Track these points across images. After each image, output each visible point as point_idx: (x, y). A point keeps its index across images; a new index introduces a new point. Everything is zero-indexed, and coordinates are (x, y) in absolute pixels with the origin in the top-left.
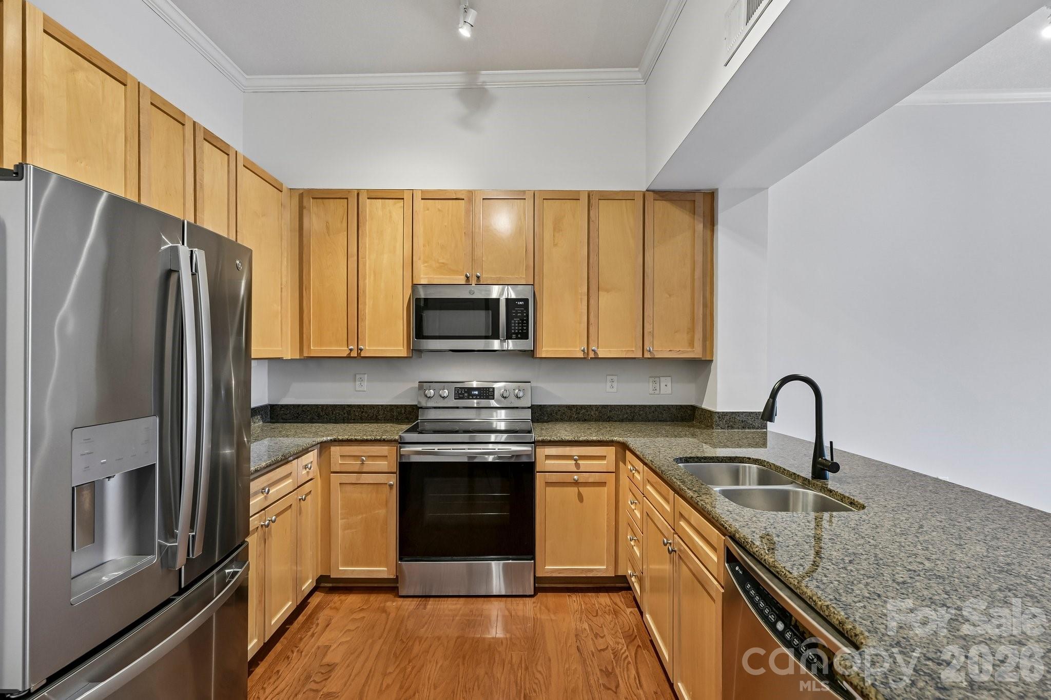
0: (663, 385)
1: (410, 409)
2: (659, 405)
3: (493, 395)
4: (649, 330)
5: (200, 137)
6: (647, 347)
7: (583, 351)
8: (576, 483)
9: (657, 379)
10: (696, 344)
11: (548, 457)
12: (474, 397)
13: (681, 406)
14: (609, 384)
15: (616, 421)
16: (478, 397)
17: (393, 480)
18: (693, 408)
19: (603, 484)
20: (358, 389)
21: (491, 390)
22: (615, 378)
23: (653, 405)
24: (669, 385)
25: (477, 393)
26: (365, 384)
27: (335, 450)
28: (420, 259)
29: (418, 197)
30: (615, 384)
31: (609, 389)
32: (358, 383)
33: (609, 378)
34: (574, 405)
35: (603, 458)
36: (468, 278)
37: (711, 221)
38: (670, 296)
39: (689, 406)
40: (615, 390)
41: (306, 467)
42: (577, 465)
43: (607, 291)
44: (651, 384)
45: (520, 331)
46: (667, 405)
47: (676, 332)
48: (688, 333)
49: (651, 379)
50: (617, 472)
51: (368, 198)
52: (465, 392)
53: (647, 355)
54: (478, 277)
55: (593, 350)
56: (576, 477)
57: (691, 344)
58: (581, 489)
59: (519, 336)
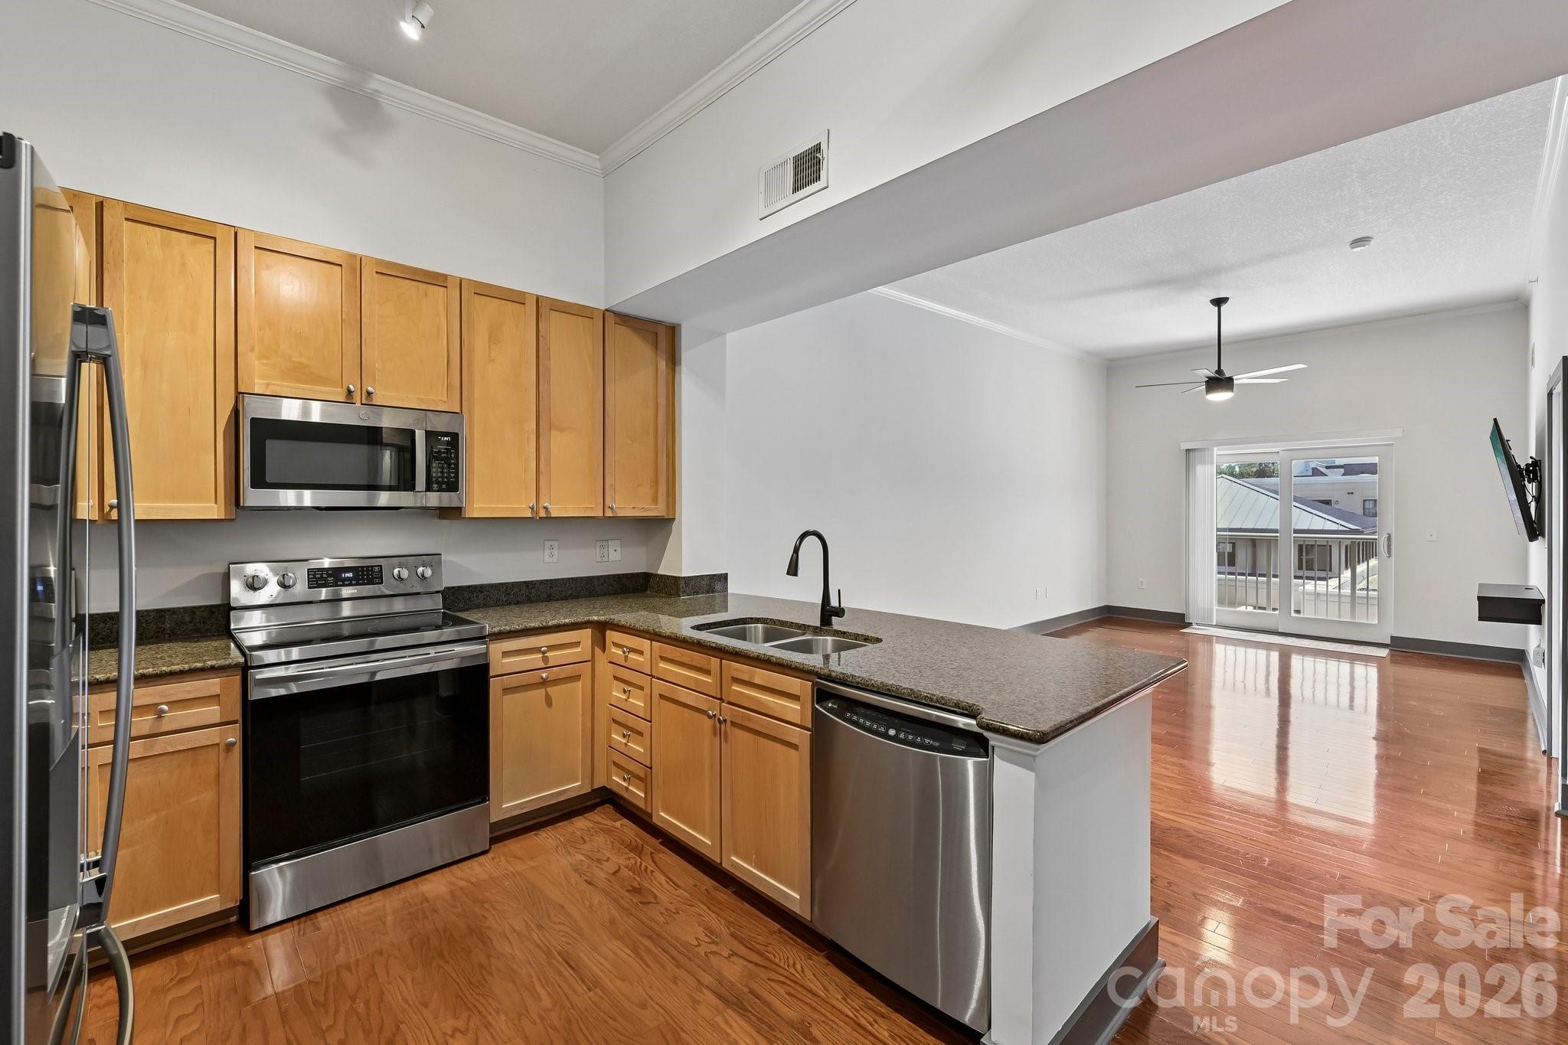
0: (611, 551)
2: (609, 575)
3: (381, 577)
4: (611, 483)
6: (608, 503)
7: (532, 508)
8: (544, 683)
9: (605, 543)
10: (660, 500)
11: (506, 654)
12: (347, 583)
13: (632, 574)
14: (547, 552)
15: (558, 600)
16: (354, 582)
17: (233, 735)
18: (647, 576)
19: (577, 677)
21: (377, 569)
22: (555, 544)
23: (601, 576)
24: (619, 550)
25: (350, 575)
28: (252, 350)
29: (247, 241)
30: (555, 552)
31: (547, 559)
33: (548, 544)
34: (502, 584)
35: (577, 644)
36: (349, 392)
37: (673, 360)
38: (633, 441)
39: (640, 573)
40: (555, 559)
42: (545, 659)
43: (561, 430)
44: (598, 550)
45: (445, 480)
46: (618, 575)
47: (640, 485)
48: (651, 488)
49: (598, 544)
50: (593, 660)
51: (124, 220)
52: (329, 575)
53: (609, 513)
54: (369, 394)
55: (544, 508)
56: (544, 675)
57: (655, 500)
58: (551, 690)
59: (444, 486)
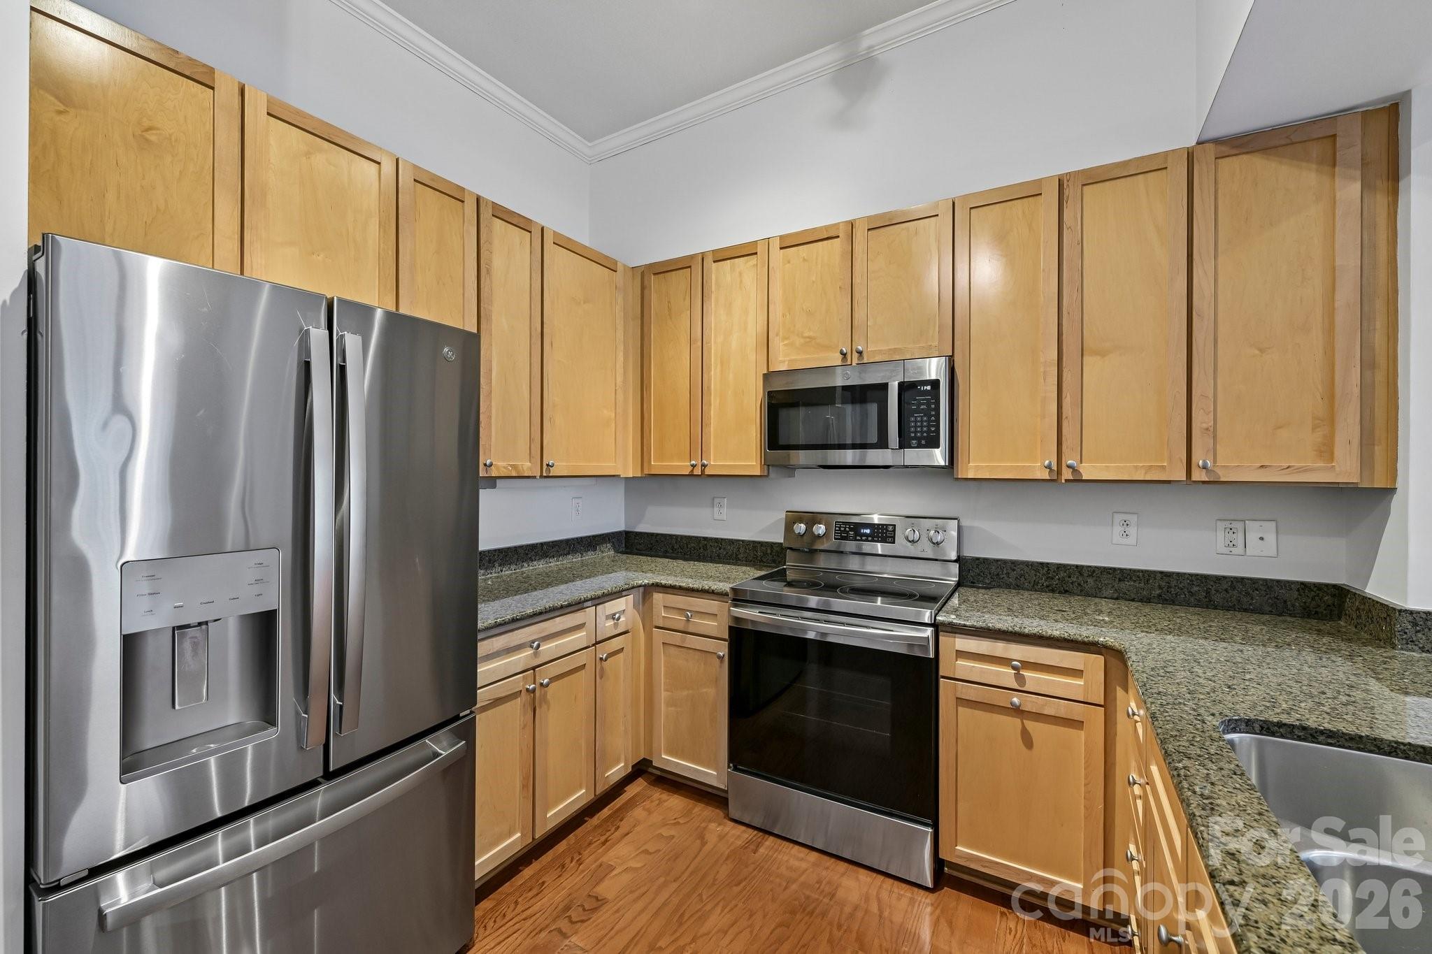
0: (1252, 537)
1: (778, 549)
2: (1243, 579)
3: (894, 537)
4: (1205, 426)
5: (486, 213)
6: (1198, 460)
7: (1049, 467)
8: (1017, 711)
9: (1239, 526)
10: (1339, 451)
11: (961, 654)
12: (864, 538)
13: (1302, 583)
14: (1118, 529)
15: (1133, 600)
16: (870, 539)
17: (723, 649)
18: (1340, 594)
19: (1077, 724)
20: (716, 516)
21: (890, 528)
22: (1133, 519)
23: (1225, 577)
24: (1271, 538)
25: (868, 531)
26: (724, 510)
27: (658, 597)
28: (777, 335)
29: (776, 245)
30: (1132, 530)
31: (1117, 538)
32: (716, 509)
33: (1119, 518)
34: (1042, 564)
35: (1076, 673)
36: (844, 355)
38: (1262, 350)
39: (1327, 585)
40: (1131, 540)
41: (613, 617)
42: (1020, 678)
44: (1221, 535)
45: (925, 434)
46: (1265, 580)
47: (1280, 427)
48: (1314, 428)
49: (1221, 525)
50: (1108, 705)
51: (714, 262)
52: (851, 529)
53: (1198, 475)
54: (860, 353)
55: (1069, 467)
56: (1015, 700)
57: (1326, 451)
58: (1030, 725)
59: (923, 442)
